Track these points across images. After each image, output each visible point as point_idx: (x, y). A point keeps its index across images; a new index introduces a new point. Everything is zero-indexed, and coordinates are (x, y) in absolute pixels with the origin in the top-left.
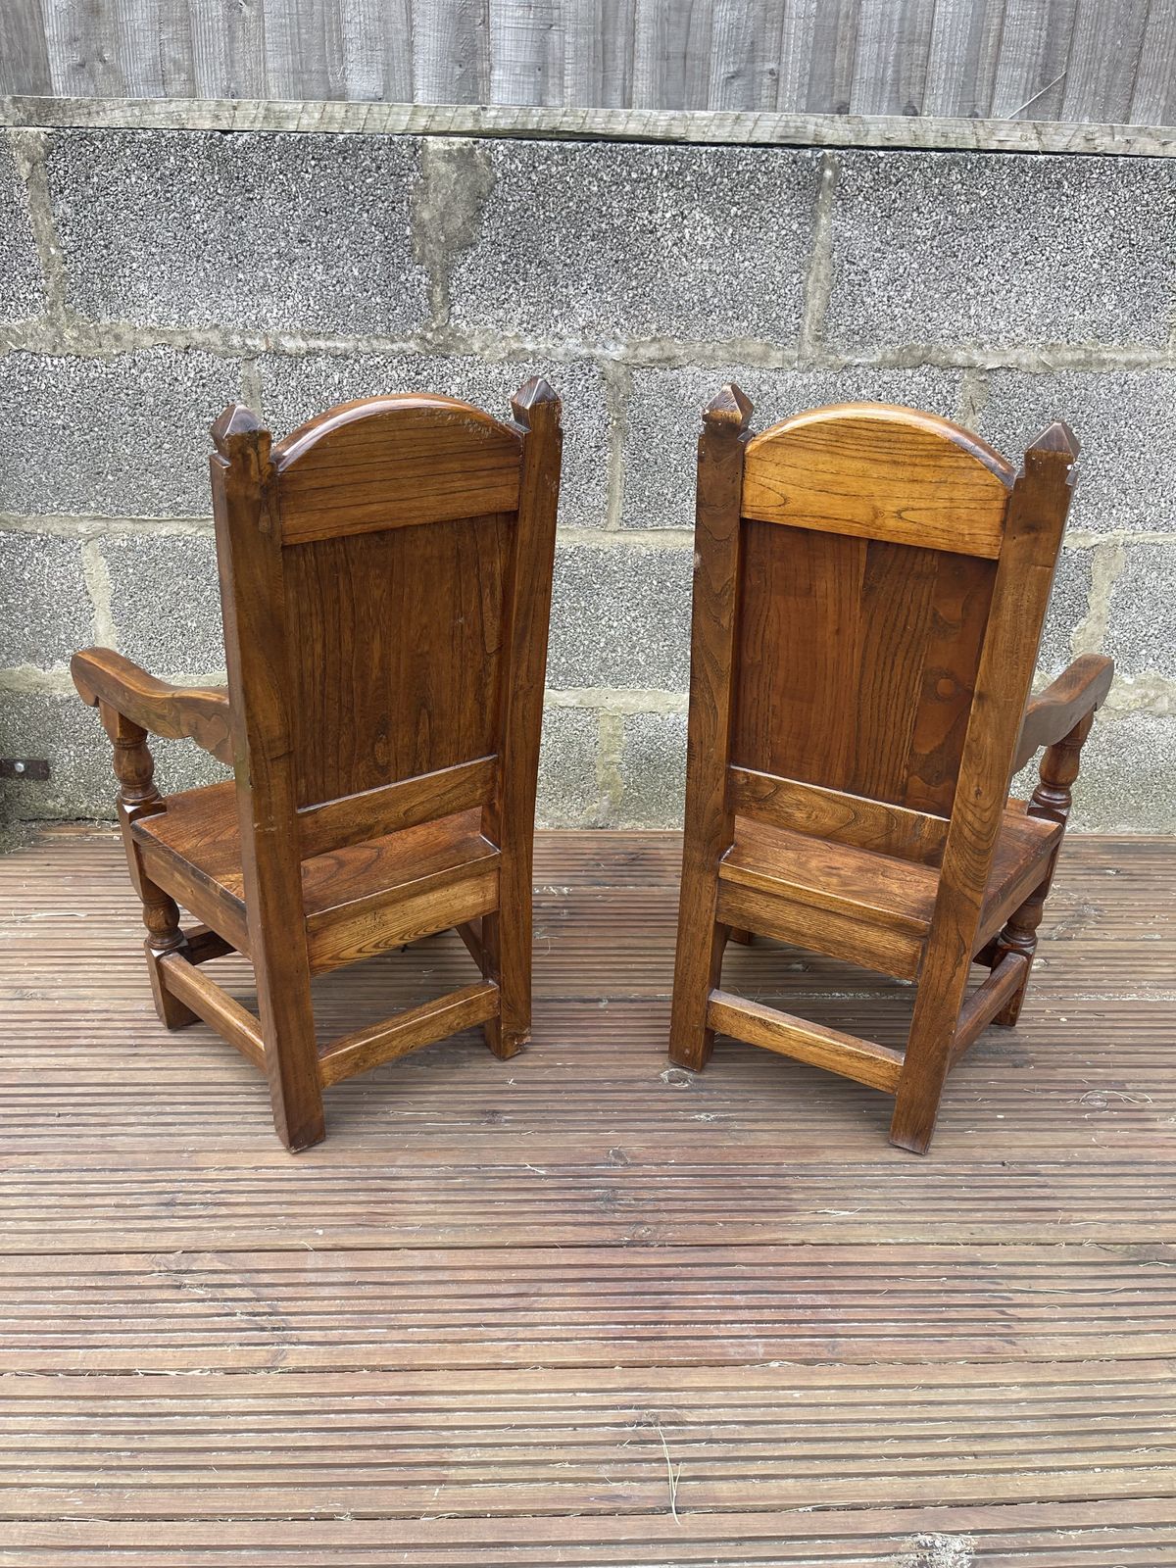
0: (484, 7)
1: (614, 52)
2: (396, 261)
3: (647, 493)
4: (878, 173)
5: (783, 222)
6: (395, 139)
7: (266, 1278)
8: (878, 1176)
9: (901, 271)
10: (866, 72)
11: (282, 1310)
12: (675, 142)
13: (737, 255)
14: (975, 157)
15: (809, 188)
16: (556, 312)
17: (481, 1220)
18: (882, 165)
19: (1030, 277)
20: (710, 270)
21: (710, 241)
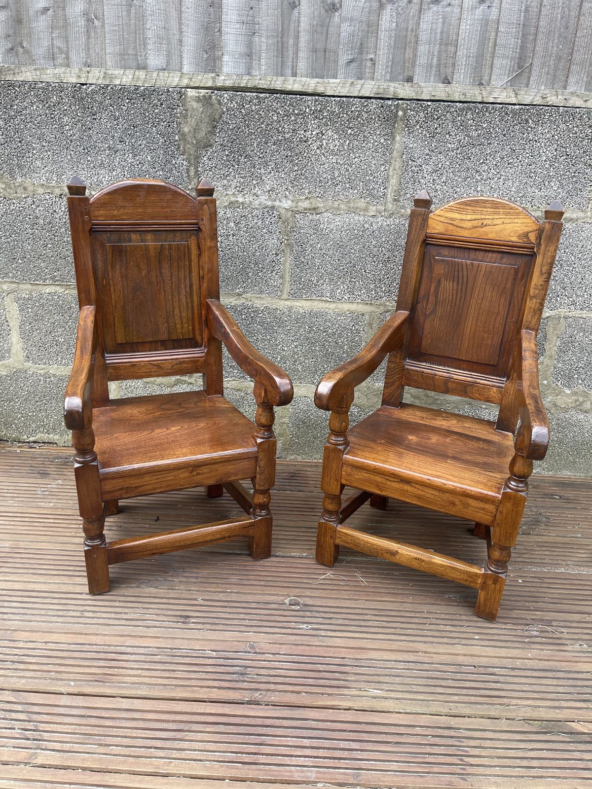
0: (220, 23)
1: (288, 48)
2: (170, 153)
3: (303, 280)
4: (427, 114)
5: (376, 138)
6: (170, 90)
7: (36, 709)
8: (400, 669)
9: (440, 166)
10: (422, 60)
11: (41, 729)
12: (319, 95)
13: (351, 155)
14: (480, 106)
15: (390, 120)
16: (254, 182)
17: (165, 682)
18: (429, 109)
19: (511, 171)
20: (337, 163)
21: (337, 147)
